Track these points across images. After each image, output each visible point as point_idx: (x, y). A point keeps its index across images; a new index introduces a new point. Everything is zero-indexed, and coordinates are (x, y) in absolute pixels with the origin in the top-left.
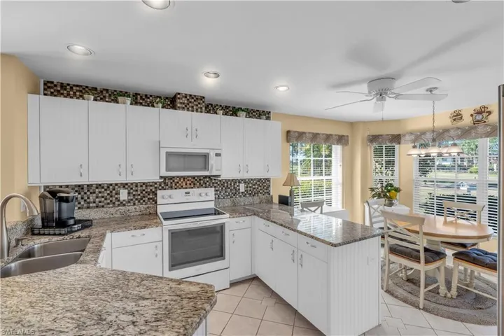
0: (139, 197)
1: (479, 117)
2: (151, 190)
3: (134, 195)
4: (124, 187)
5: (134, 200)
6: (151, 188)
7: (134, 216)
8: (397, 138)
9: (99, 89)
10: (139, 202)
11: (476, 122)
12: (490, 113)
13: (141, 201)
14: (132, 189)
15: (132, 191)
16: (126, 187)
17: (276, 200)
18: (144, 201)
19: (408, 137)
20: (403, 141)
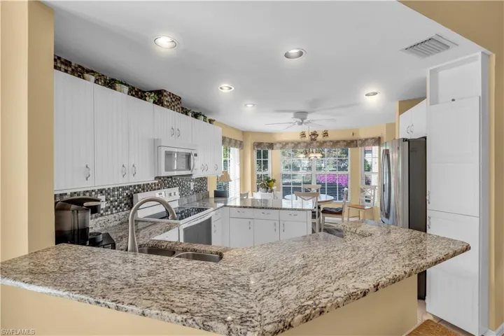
0: (116, 203)
1: (313, 137)
2: (127, 194)
3: (111, 202)
4: (102, 192)
5: (111, 207)
6: (127, 192)
7: (113, 226)
8: (271, 146)
9: (73, 64)
10: (116, 209)
11: (312, 139)
12: (318, 135)
13: (119, 208)
14: (109, 194)
15: (109, 196)
16: (104, 192)
17: (212, 195)
18: (121, 208)
19: (278, 145)
20: (275, 147)
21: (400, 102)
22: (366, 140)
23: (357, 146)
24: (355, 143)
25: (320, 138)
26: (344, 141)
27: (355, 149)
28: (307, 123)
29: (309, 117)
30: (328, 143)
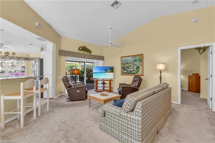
21: (41, 48)
22: (33, 58)
23: (29, 60)
24: (28, 59)
25: (11, 55)
26: (23, 58)
27: (28, 61)
28: (3, 48)
29: (5, 46)
30: (15, 58)
